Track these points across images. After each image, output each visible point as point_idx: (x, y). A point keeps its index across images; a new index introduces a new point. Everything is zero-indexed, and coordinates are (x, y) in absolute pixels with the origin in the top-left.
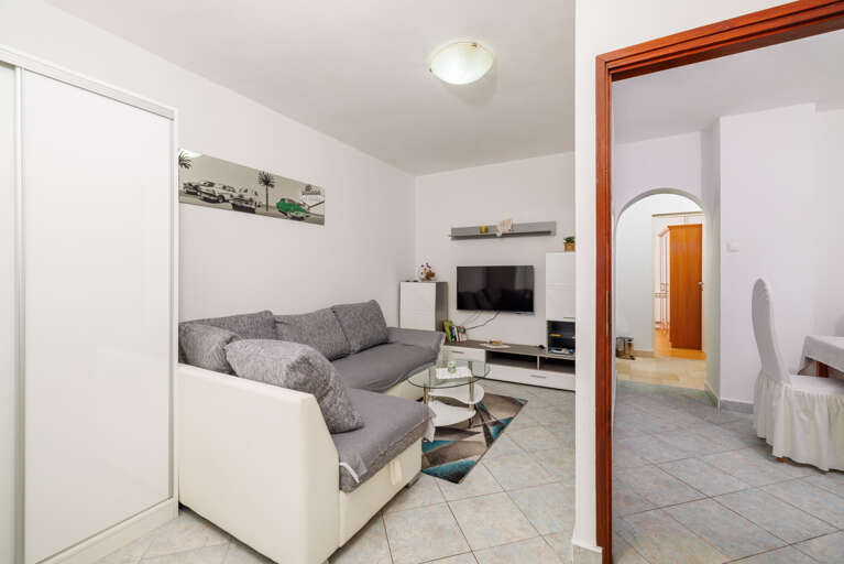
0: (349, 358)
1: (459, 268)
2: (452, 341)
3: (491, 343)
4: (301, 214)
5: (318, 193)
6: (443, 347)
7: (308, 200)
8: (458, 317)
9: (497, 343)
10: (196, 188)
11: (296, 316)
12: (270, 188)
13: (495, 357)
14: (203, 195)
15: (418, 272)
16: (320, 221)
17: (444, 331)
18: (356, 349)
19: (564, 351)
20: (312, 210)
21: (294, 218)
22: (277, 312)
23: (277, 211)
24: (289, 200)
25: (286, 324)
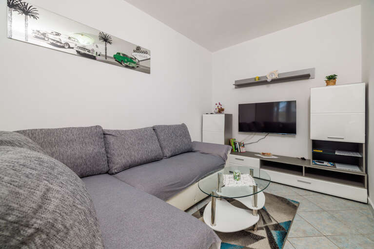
0: (162, 161)
1: (240, 105)
2: (236, 151)
3: (263, 154)
4: (133, 65)
5: (146, 52)
6: (229, 155)
7: (139, 57)
8: (239, 137)
9: (269, 154)
10: (44, 34)
11: (123, 131)
12: (108, 45)
13: (266, 164)
14: (52, 41)
15: (214, 108)
16: (147, 71)
17: (230, 145)
18: (168, 155)
19: (326, 163)
20: (141, 63)
21: (127, 66)
22: (106, 127)
23: (114, 61)
24: (124, 55)
25: (114, 136)
